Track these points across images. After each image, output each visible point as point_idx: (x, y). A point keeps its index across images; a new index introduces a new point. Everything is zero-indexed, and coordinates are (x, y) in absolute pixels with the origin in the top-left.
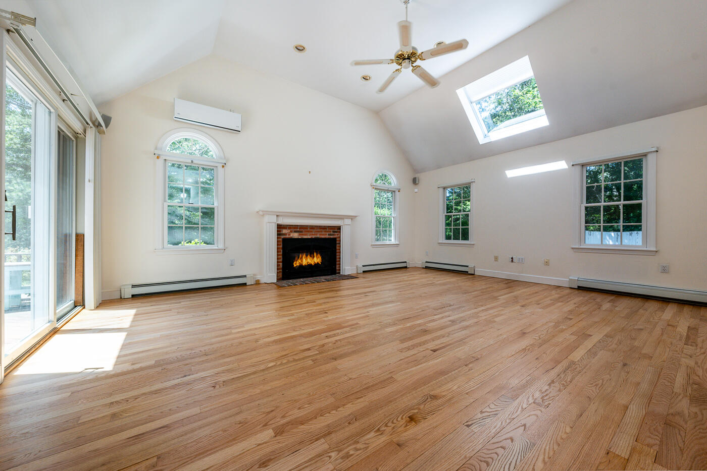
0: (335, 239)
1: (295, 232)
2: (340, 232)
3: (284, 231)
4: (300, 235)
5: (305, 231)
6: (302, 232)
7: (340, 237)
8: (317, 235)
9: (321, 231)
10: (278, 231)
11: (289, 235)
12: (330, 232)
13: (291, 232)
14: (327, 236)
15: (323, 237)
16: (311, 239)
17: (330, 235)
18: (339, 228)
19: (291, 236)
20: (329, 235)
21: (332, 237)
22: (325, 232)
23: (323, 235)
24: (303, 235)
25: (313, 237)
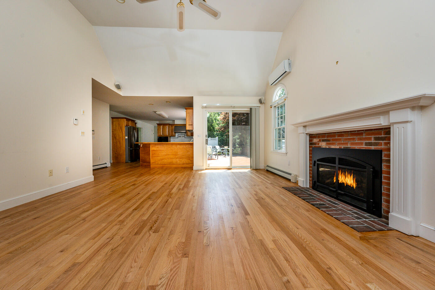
0: (380, 152)
1: (323, 141)
2: (389, 139)
3: (315, 140)
4: (327, 144)
5: (333, 140)
6: (329, 140)
7: (389, 150)
8: (347, 144)
9: (354, 139)
10: (310, 141)
11: (318, 144)
12: (370, 139)
13: (320, 141)
14: (364, 147)
15: (357, 147)
16: (340, 149)
17: (370, 144)
18: (387, 131)
19: (320, 145)
20: (367, 144)
21: (373, 148)
22: (360, 139)
23: (357, 144)
24: (330, 144)
25: (343, 147)
